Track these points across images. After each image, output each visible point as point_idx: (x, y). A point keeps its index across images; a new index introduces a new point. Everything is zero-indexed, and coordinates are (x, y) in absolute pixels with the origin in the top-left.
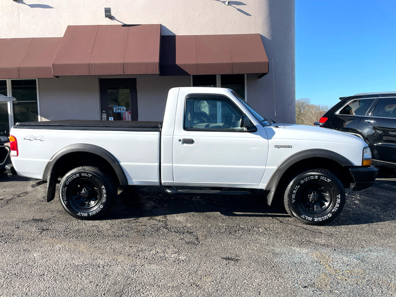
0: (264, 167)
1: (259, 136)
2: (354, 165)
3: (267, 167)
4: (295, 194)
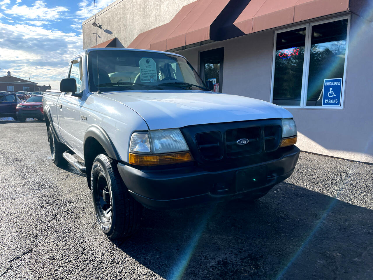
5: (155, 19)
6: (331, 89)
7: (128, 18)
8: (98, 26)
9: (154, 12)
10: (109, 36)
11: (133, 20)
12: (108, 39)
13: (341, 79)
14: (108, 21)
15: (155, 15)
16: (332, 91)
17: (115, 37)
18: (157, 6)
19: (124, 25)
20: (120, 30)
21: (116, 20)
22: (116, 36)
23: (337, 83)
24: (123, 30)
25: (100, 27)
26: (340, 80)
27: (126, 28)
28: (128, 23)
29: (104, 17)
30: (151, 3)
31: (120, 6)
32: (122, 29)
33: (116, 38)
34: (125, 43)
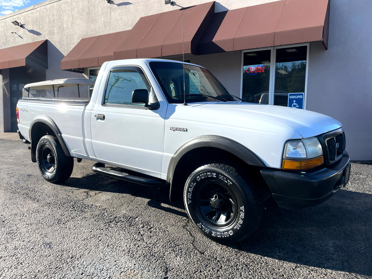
0: (161, 153)
1: (158, 115)
2: (267, 166)
3: (165, 154)
4: (191, 193)
5: (103, 25)
6: (294, 101)
7: (65, 20)
8: (20, 25)
9: (102, 18)
10: (35, 37)
11: (73, 23)
12: (34, 40)
13: (303, 93)
14: (35, 20)
15: (104, 22)
16: (295, 103)
17: (45, 39)
18: (107, 12)
19: (59, 27)
20: (53, 32)
21: (47, 21)
22: (47, 38)
23: (299, 96)
24: (57, 32)
25: (22, 26)
26: (302, 95)
27: (62, 30)
28: (65, 26)
29: (28, 17)
30: (98, 8)
31: (53, 7)
32: (55, 31)
33: (47, 41)
34: (61, 46)
